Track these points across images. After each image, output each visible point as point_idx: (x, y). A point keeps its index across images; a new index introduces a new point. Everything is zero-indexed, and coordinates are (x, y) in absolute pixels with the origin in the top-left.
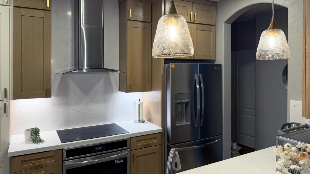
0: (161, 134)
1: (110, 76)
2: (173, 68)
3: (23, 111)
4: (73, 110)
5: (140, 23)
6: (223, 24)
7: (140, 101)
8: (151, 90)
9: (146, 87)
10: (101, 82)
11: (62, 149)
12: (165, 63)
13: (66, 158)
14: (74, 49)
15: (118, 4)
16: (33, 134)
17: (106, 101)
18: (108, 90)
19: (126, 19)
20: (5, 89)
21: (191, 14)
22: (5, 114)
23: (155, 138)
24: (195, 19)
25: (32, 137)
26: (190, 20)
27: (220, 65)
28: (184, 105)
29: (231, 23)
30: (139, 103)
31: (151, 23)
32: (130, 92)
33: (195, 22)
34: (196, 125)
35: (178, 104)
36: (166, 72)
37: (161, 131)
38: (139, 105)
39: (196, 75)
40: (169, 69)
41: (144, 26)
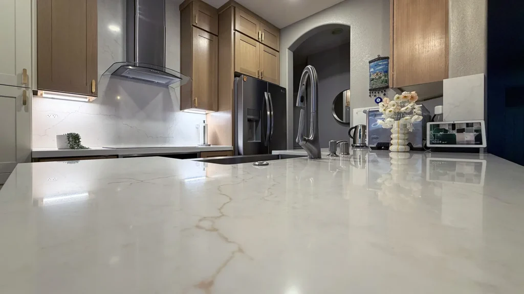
0: (231, 152)
1: (170, 91)
2: (245, 80)
3: (52, 117)
4: (126, 125)
5: (206, 33)
6: (287, 50)
7: (204, 123)
8: (218, 110)
9: (214, 106)
10: (160, 96)
11: (117, 156)
12: (235, 76)
14: (125, 50)
15: (179, 11)
16: (71, 139)
17: (165, 119)
18: (168, 108)
19: (191, 25)
20: (25, 70)
21: (259, 33)
22: (24, 106)
24: (263, 39)
25: (69, 143)
26: (259, 38)
27: (285, 89)
28: (255, 123)
29: (293, 51)
30: (204, 125)
31: (217, 36)
32: (196, 108)
33: (263, 42)
34: (266, 144)
35: (249, 120)
36: (237, 86)
37: (232, 149)
38: (204, 127)
39: (265, 93)
40: (240, 82)
41: (211, 37)
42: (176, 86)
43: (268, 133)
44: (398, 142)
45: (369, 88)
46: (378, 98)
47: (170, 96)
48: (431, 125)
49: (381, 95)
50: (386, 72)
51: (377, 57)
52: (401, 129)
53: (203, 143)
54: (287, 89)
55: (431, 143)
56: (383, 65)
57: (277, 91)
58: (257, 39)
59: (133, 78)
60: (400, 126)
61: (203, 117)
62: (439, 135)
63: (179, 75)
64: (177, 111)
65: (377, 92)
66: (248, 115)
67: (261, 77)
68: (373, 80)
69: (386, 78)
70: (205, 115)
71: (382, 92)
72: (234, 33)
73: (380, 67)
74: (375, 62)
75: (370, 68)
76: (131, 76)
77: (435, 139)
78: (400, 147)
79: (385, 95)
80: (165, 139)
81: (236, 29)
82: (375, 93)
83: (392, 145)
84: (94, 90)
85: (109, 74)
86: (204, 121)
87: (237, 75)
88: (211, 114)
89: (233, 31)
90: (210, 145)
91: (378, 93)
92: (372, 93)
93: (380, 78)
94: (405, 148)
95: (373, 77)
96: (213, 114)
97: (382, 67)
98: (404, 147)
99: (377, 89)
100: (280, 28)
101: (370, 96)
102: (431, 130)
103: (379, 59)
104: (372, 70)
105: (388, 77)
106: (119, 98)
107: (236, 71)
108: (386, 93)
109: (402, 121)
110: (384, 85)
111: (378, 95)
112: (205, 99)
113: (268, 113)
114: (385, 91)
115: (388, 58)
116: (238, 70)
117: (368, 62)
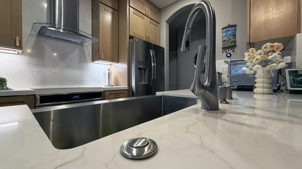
0: (127, 90)
1: (84, 48)
2: (136, 41)
4: (49, 72)
5: (110, 8)
6: (165, 22)
7: (109, 70)
8: (118, 62)
9: (115, 58)
10: (77, 52)
11: (35, 95)
12: (130, 38)
13: (40, 103)
17: (80, 68)
18: (82, 60)
19: (99, 1)
21: (146, 10)
23: (123, 93)
24: (149, 14)
26: (146, 13)
27: (164, 48)
28: (143, 71)
29: (169, 23)
30: (109, 72)
31: (118, 11)
32: (102, 60)
33: (149, 16)
34: (151, 85)
35: (140, 69)
36: (131, 46)
37: (128, 89)
38: (109, 73)
39: (151, 50)
40: (133, 42)
41: (113, 11)
42: (88, 45)
43: (152, 77)
44: (263, 86)
45: (222, 47)
46: (228, 54)
47: (84, 52)
48: (289, 71)
49: (231, 52)
50: (234, 35)
51: (228, 25)
52: (266, 75)
53: (108, 84)
54: (165, 49)
55: (291, 86)
56: (232, 30)
57: (159, 50)
58: (145, 14)
59: (55, 38)
60: (265, 72)
61: (109, 67)
62: (298, 79)
63: (91, 37)
64: (90, 62)
65: (227, 50)
66: (139, 65)
67: (147, 40)
68: (224, 41)
69: (235, 40)
70: (110, 65)
71: (231, 49)
72: (129, 8)
73: (230, 32)
74: (226, 29)
75: (223, 33)
76: (53, 36)
77: (294, 83)
78: (265, 90)
79: (233, 51)
80: (81, 82)
81: (130, 5)
82: (226, 50)
83: (256, 87)
84: (18, 44)
85: (35, 33)
86: (109, 69)
87: (131, 37)
88: (114, 64)
89: (128, 7)
90: (113, 86)
91: (229, 50)
92: (224, 50)
93: (230, 39)
94: (270, 91)
95: (225, 39)
96: (115, 64)
97: (231, 32)
98: (268, 90)
99: (227, 47)
100: (160, 8)
101: (223, 52)
102: (290, 75)
103: (230, 26)
104: (224, 34)
105: (236, 39)
106: (55, 54)
107: (130, 34)
108: (234, 50)
109: (268, 68)
110: (233, 44)
111: (228, 52)
112: (109, 54)
113: (153, 64)
114: (233, 49)
115: (236, 26)
116: (132, 34)
117: (221, 28)
